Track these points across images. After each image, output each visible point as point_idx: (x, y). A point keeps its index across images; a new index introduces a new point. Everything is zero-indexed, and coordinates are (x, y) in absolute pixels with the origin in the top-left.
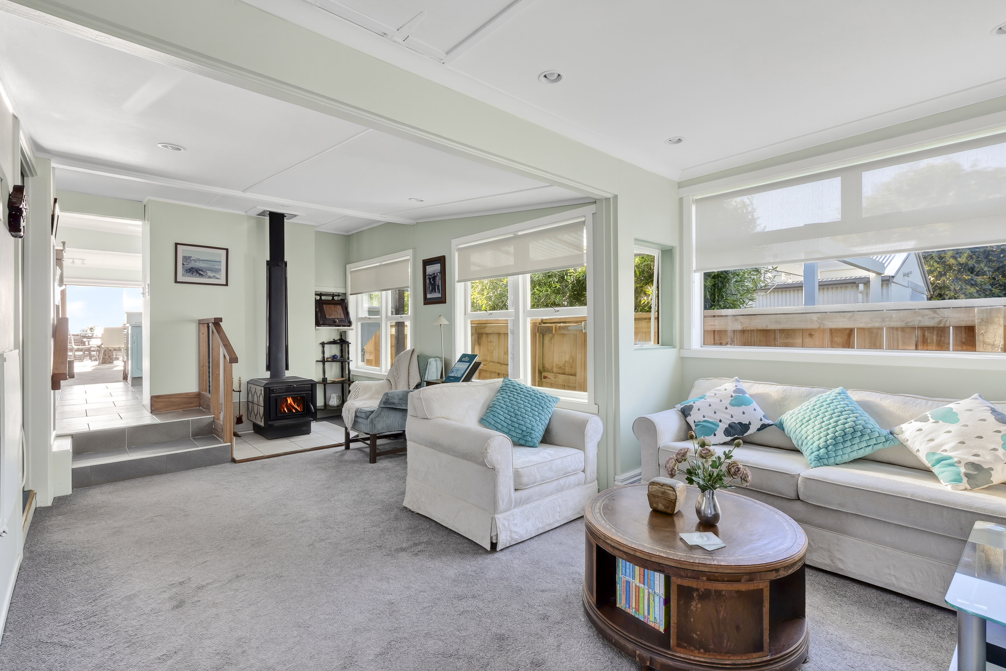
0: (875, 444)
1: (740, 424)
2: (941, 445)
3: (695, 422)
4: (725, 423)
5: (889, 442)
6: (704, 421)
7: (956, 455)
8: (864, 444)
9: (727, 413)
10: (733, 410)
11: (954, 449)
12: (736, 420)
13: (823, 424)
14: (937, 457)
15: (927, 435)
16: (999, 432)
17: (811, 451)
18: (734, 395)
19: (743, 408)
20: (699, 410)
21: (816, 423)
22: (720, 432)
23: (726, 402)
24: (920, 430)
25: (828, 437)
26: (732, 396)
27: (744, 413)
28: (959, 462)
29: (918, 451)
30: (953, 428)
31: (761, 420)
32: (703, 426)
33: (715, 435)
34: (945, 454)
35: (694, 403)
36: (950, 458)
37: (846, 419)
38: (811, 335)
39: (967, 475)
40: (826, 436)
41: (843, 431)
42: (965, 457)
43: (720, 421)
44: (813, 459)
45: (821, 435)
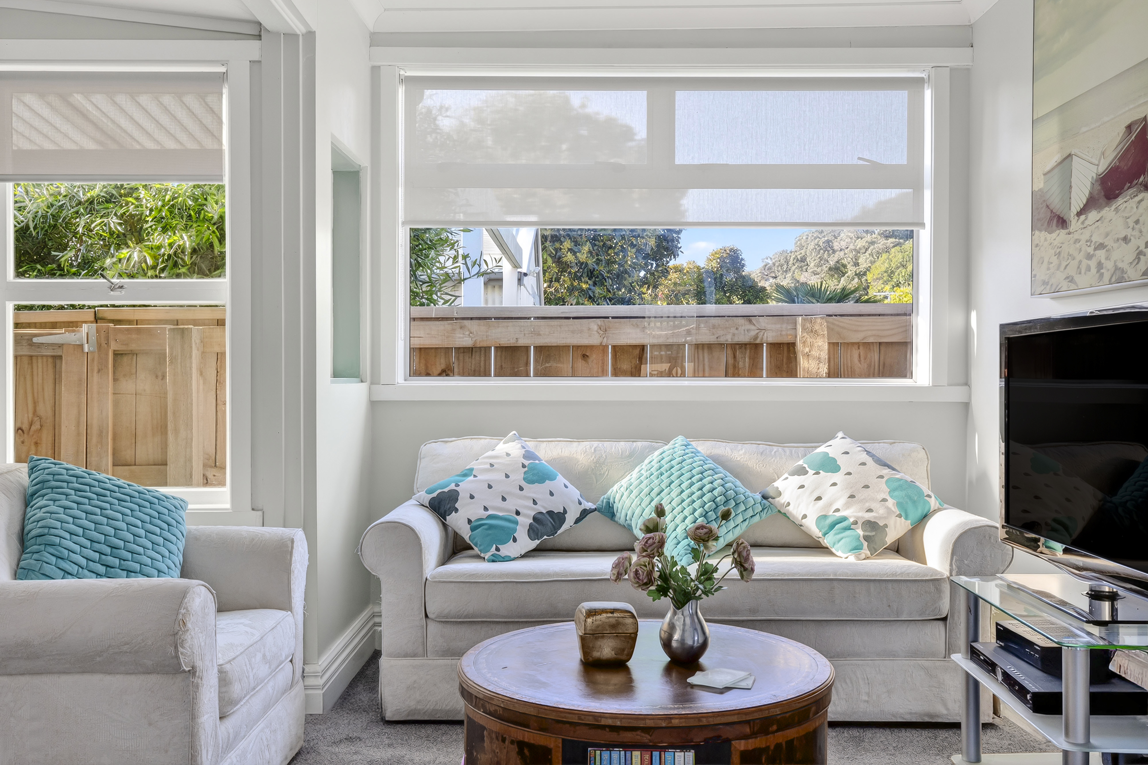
0: (752, 517)
1: (550, 513)
2: (831, 504)
3: (469, 521)
4: (526, 516)
5: (766, 510)
6: (490, 517)
7: (851, 513)
8: (740, 519)
9: (527, 498)
10: (533, 490)
11: (847, 506)
12: (542, 508)
13: (684, 495)
14: (829, 521)
15: (812, 492)
16: (882, 477)
17: (675, 541)
18: (527, 463)
19: (548, 485)
20: (472, 497)
21: (673, 494)
22: (522, 533)
23: (518, 477)
24: (802, 487)
25: (696, 514)
26: (524, 466)
27: (552, 494)
28: (855, 523)
29: (805, 517)
30: (838, 477)
31: (580, 503)
32: (491, 527)
33: (515, 540)
34: (838, 514)
35: (457, 485)
36: (844, 519)
37: (712, 483)
38: (585, 357)
39: (866, 538)
40: (693, 514)
41: (713, 501)
42: (860, 514)
43: (518, 513)
44: (683, 552)
45: (686, 512)
